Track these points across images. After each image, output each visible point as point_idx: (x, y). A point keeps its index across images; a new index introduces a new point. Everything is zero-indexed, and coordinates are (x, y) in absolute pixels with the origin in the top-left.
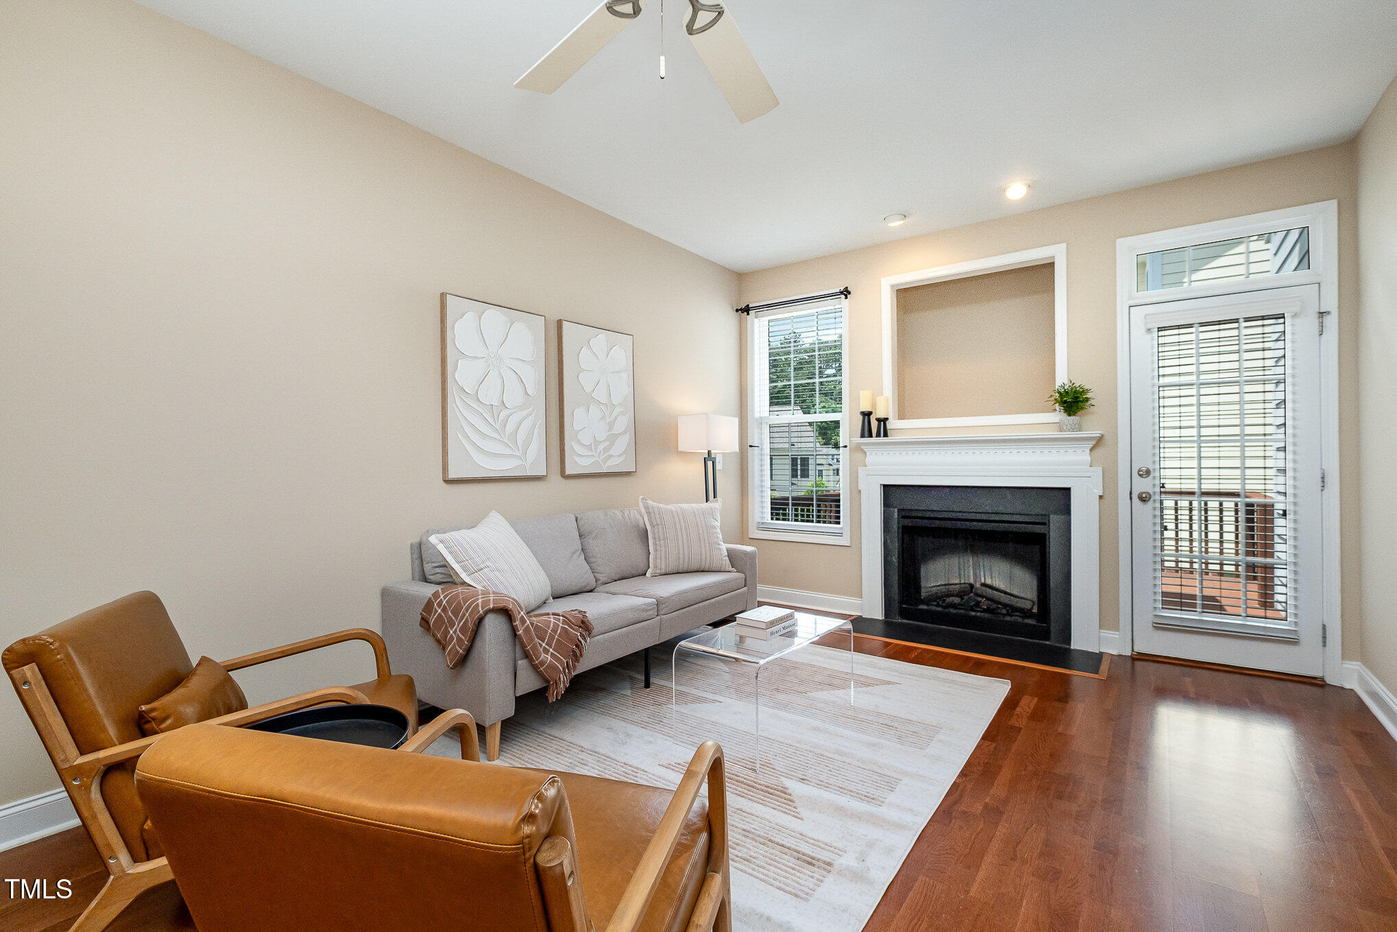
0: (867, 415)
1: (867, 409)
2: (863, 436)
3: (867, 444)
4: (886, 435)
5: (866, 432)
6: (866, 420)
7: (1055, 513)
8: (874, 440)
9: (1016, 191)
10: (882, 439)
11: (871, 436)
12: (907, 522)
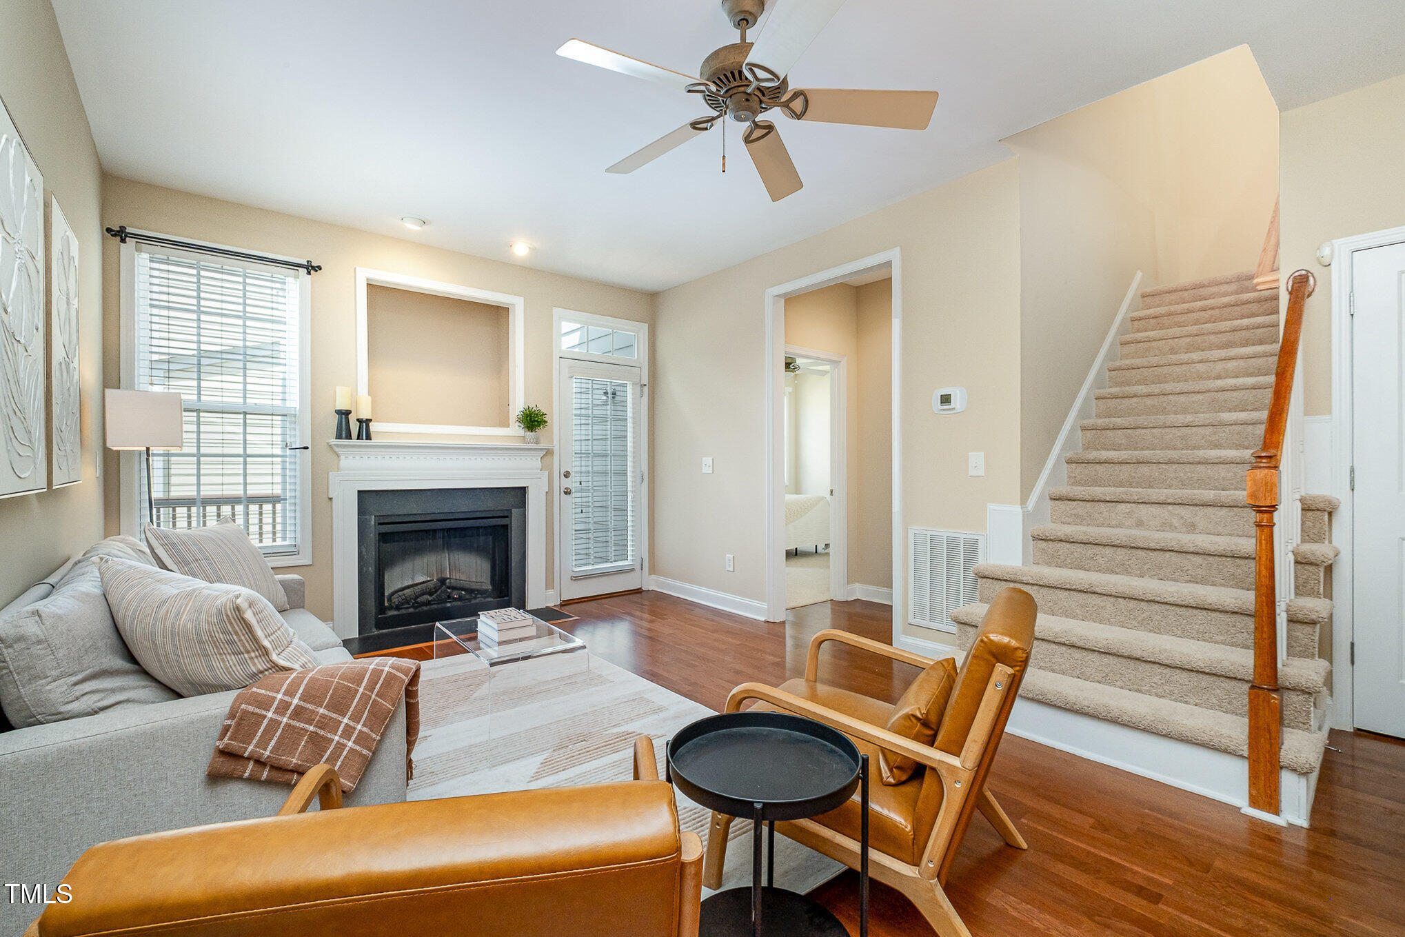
0: (344, 414)
1: (344, 407)
2: (339, 437)
3: (345, 446)
4: (368, 437)
5: (343, 432)
6: (344, 420)
7: (515, 508)
8: (354, 441)
9: (521, 249)
10: (364, 442)
11: (349, 437)
12: (385, 529)
